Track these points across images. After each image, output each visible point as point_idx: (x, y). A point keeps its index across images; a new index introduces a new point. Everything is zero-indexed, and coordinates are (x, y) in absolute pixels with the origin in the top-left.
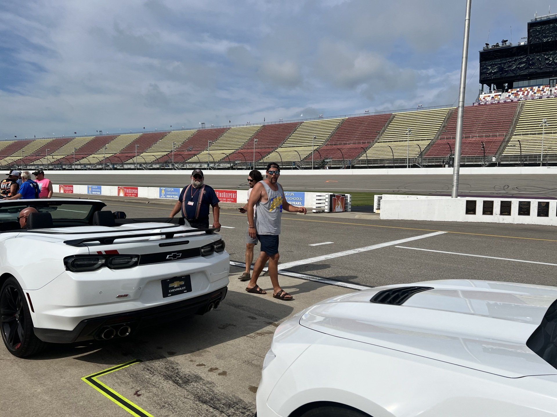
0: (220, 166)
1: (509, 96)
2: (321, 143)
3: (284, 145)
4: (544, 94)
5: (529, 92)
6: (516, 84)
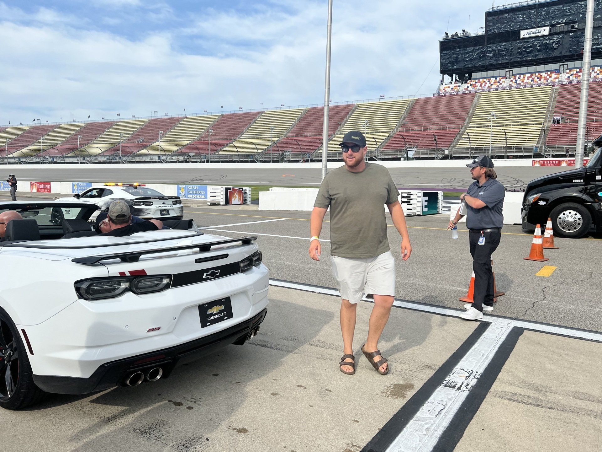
0: (172, 159)
1: (468, 87)
2: (282, 135)
3: (243, 137)
4: (500, 86)
5: (486, 83)
6: (474, 75)
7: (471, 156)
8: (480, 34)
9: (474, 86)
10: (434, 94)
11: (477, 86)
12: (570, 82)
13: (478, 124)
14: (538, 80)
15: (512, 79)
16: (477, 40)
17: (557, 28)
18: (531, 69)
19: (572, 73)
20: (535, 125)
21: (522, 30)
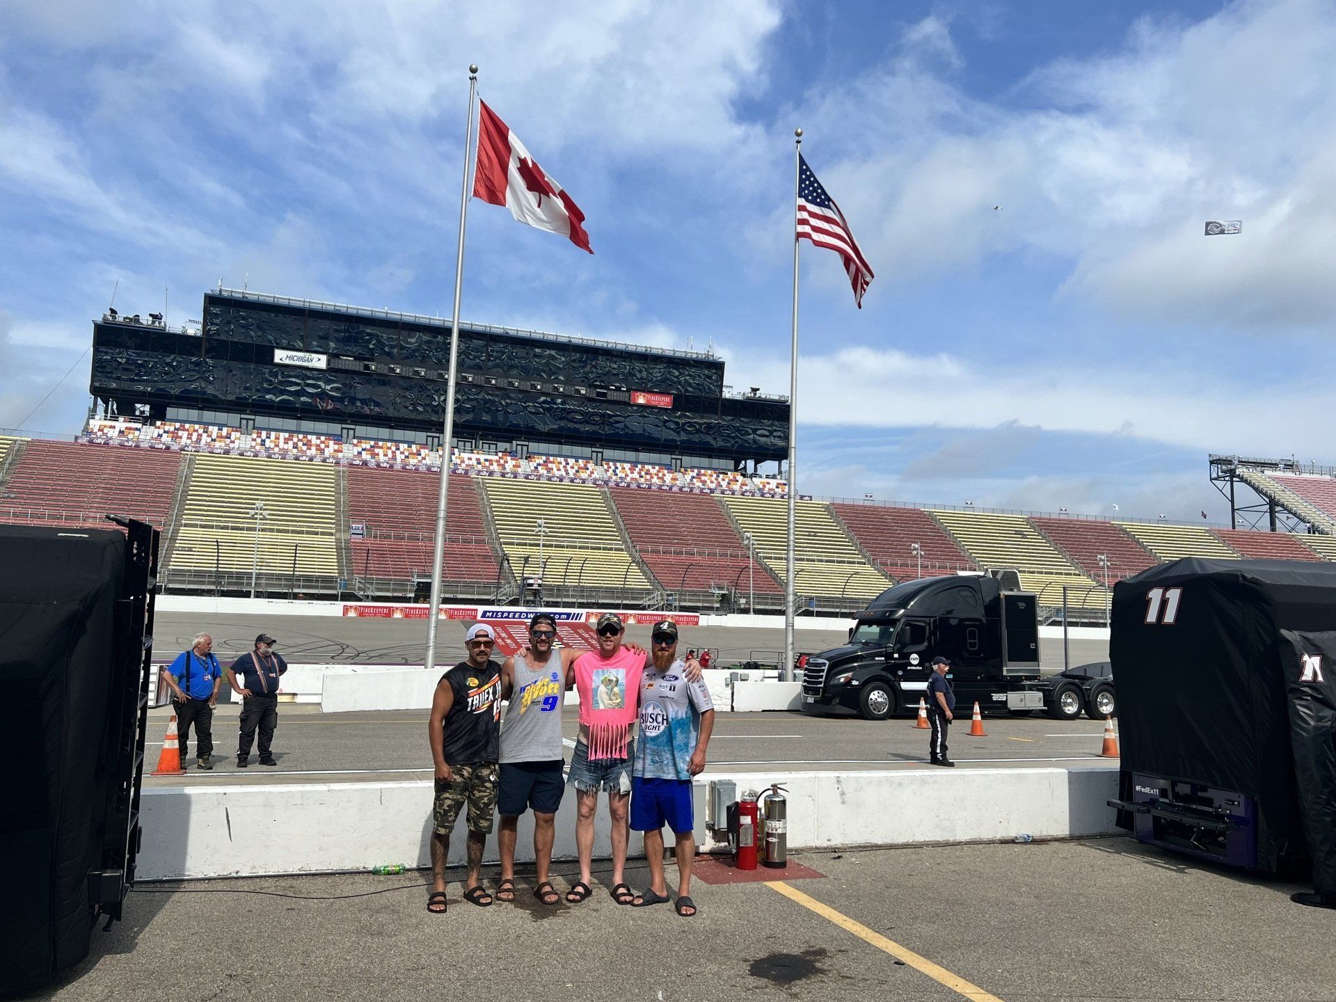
1: (160, 436)
4: (232, 445)
5: (201, 435)
6: (171, 412)
7: (218, 591)
8: (191, 332)
9: (175, 437)
10: (76, 438)
11: (181, 437)
12: (365, 463)
14: (305, 448)
15: (254, 436)
16: (181, 343)
17: (340, 362)
18: (291, 424)
19: (364, 447)
20: (319, 536)
21: (278, 348)
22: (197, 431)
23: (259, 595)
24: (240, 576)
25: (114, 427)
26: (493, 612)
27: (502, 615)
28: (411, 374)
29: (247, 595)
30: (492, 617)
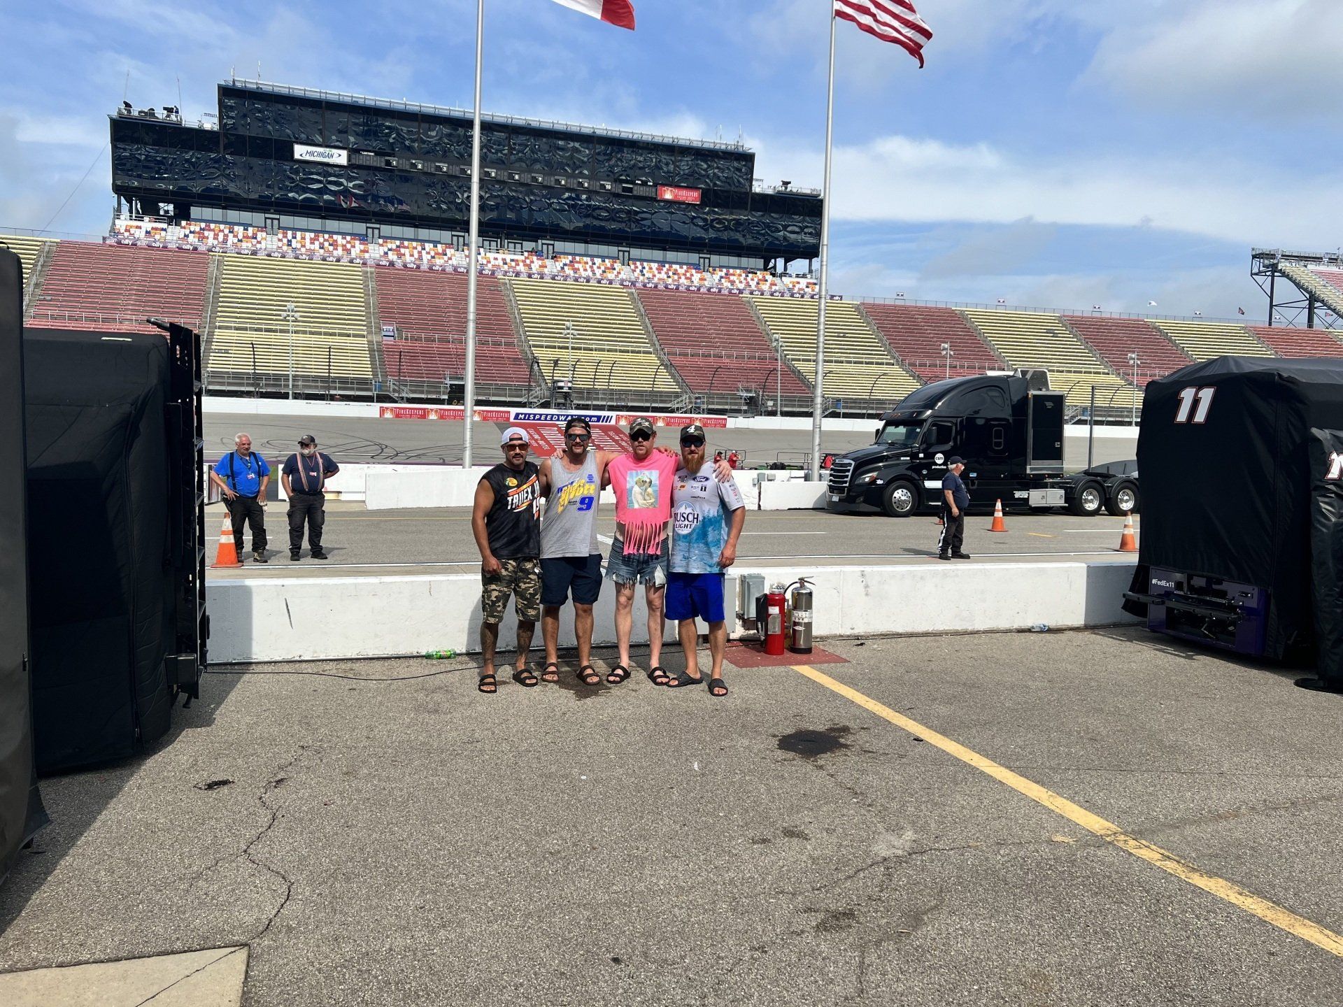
1: (186, 236)
4: (258, 246)
5: (227, 236)
6: (195, 211)
7: (257, 392)
8: (207, 126)
9: (202, 238)
10: (104, 239)
11: (207, 238)
12: (392, 264)
13: (254, 323)
14: (331, 248)
15: (280, 236)
16: (197, 138)
17: (361, 157)
18: (316, 223)
19: (390, 247)
20: (351, 338)
21: (297, 143)
22: (223, 231)
23: (297, 396)
24: (277, 378)
25: (140, 228)
26: (525, 414)
27: (534, 417)
28: (433, 170)
29: (285, 396)
30: (524, 419)
